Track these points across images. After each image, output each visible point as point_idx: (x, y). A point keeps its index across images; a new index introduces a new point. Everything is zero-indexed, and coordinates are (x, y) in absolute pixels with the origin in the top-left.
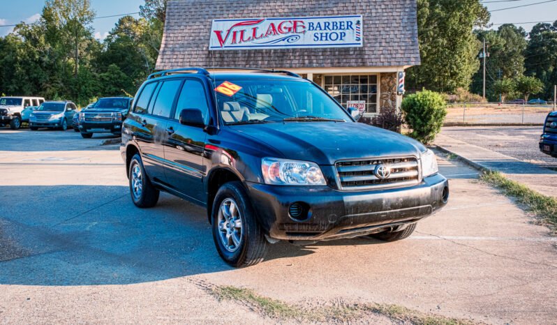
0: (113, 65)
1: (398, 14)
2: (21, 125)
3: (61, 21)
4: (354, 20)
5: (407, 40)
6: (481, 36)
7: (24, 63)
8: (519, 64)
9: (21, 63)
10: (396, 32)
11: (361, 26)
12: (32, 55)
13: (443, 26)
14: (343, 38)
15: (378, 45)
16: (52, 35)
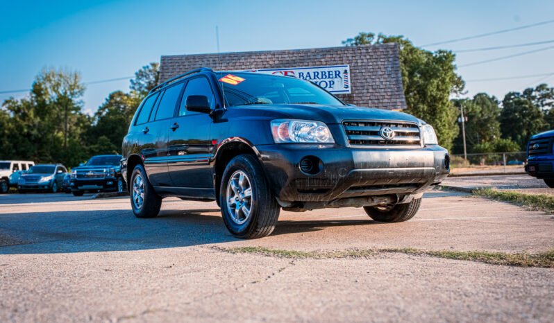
0: (104, 137)
1: (383, 63)
2: (8, 189)
3: (51, 96)
4: (341, 70)
5: (392, 86)
6: (457, 103)
7: (12, 137)
8: (495, 128)
9: (8, 137)
10: (382, 80)
11: (349, 75)
12: (20, 128)
13: (422, 92)
14: (332, 86)
15: (365, 91)
16: (42, 109)
